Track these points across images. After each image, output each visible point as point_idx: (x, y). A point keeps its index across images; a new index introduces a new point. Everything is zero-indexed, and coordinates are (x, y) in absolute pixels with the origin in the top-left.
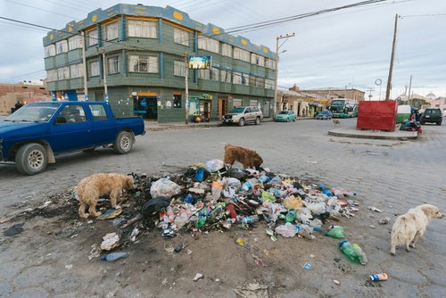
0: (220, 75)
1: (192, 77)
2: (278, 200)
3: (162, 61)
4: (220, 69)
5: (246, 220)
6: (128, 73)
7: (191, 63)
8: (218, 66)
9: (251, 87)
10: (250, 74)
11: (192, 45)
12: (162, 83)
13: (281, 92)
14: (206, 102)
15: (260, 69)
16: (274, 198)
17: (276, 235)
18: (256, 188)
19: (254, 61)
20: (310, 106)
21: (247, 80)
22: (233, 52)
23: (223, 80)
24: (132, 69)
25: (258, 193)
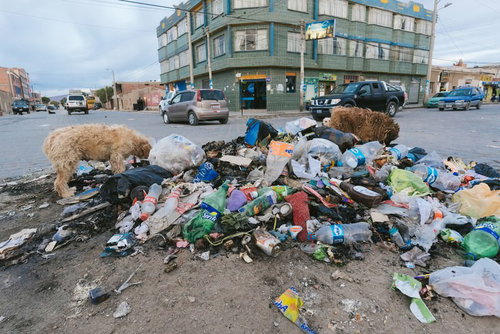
0: (348, 48)
1: (310, 52)
2: (437, 193)
3: (272, 35)
4: (348, 39)
5: (333, 231)
6: (233, 52)
7: (308, 32)
8: (346, 35)
9: (392, 60)
10: (392, 44)
11: (311, 11)
12: (272, 61)
13: (438, 68)
14: (328, 84)
15: (406, 35)
16: (425, 186)
17: (432, 299)
18: (378, 164)
19: (397, 25)
20: (486, 86)
21: (386, 53)
22: (367, 16)
23: (352, 54)
24: (238, 48)
25: (379, 174)
